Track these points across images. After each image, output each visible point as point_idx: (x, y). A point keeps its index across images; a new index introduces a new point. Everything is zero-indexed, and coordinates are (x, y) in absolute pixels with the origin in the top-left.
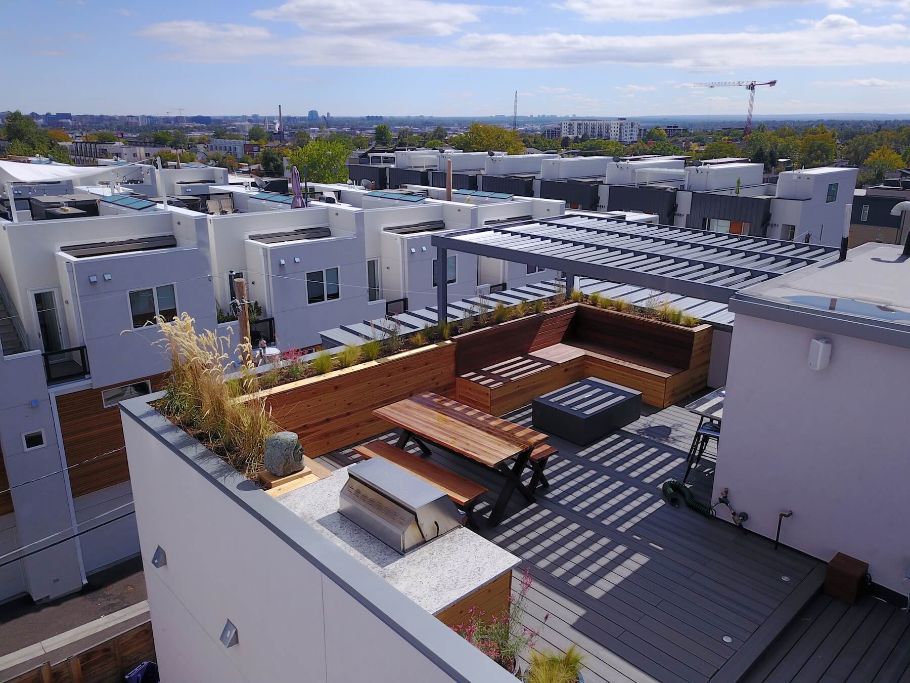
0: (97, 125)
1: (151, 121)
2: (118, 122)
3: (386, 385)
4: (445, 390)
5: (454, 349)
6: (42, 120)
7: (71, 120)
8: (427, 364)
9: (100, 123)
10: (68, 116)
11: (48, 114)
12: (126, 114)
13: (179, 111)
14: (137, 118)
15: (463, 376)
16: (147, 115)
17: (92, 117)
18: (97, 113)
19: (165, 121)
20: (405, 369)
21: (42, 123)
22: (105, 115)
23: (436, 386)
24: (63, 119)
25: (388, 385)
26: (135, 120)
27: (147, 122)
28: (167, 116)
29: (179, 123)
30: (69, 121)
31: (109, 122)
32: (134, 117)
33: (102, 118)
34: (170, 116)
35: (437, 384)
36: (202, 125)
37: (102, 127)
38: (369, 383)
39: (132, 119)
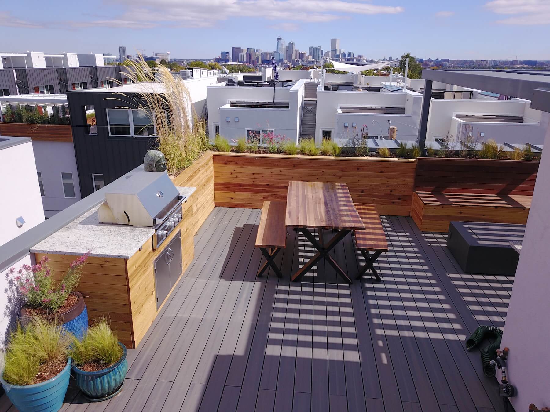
0: (462, 66)
1: (495, 64)
2: (474, 64)
3: (339, 177)
4: (399, 199)
5: (414, 167)
6: (433, 63)
7: (448, 63)
8: (381, 172)
9: (463, 64)
10: (447, 60)
11: (437, 59)
12: (480, 59)
13: (516, 57)
14: (487, 62)
15: (416, 192)
16: (494, 60)
17: (461, 61)
18: (463, 59)
19: (505, 63)
20: (358, 169)
21: (433, 64)
22: (469, 60)
23: (390, 193)
24: (444, 62)
25: (340, 178)
26: (485, 63)
27: (492, 64)
28: (507, 60)
29: (513, 65)
30: (447, 63)
31: (469, 64)
32: (485, 61)
33: (466, 61)
34: (508, 60)
35: (391, 191)
36: (529, 66)
37: (464, 67)
38: (323, 171)
39: (484, 62)
